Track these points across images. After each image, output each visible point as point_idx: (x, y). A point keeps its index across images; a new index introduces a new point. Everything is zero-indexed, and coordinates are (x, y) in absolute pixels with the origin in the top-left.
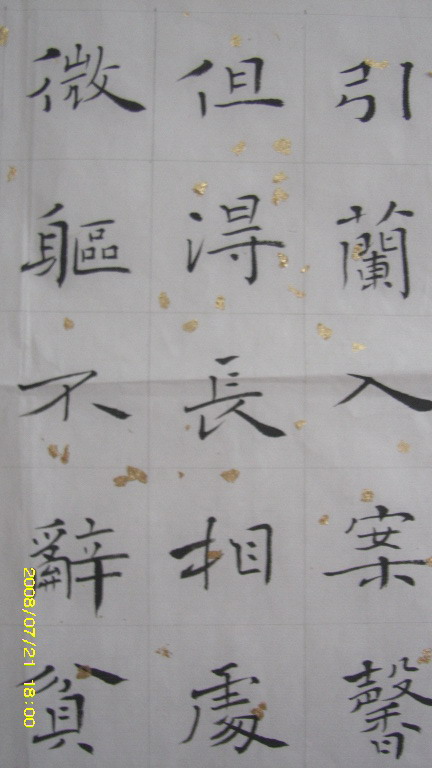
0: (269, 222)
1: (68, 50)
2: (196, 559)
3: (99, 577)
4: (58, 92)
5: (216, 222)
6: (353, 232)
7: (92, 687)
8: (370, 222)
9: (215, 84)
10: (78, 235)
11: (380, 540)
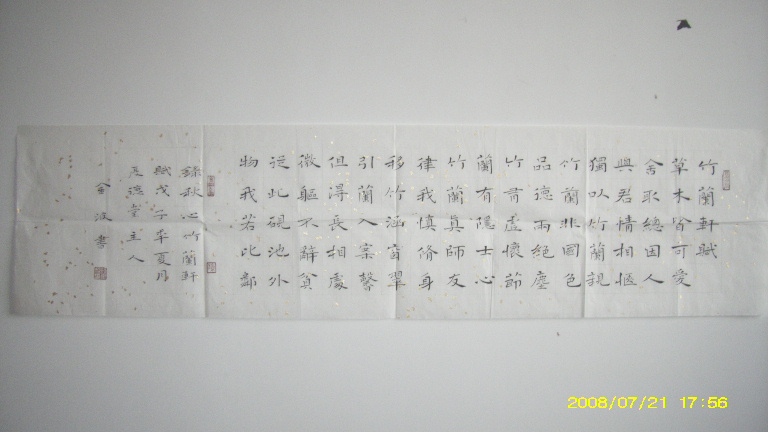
0: (345, 189)
1: (305, 155)
2: (331, 253)
3: (313, 257)
4: (304, 164)
5: (335, 189)
6: (361, 191)
7: (312, 278)
8: (364, 189)
9: (334, 161)
10: (308, 192)
11: (366, 250)
